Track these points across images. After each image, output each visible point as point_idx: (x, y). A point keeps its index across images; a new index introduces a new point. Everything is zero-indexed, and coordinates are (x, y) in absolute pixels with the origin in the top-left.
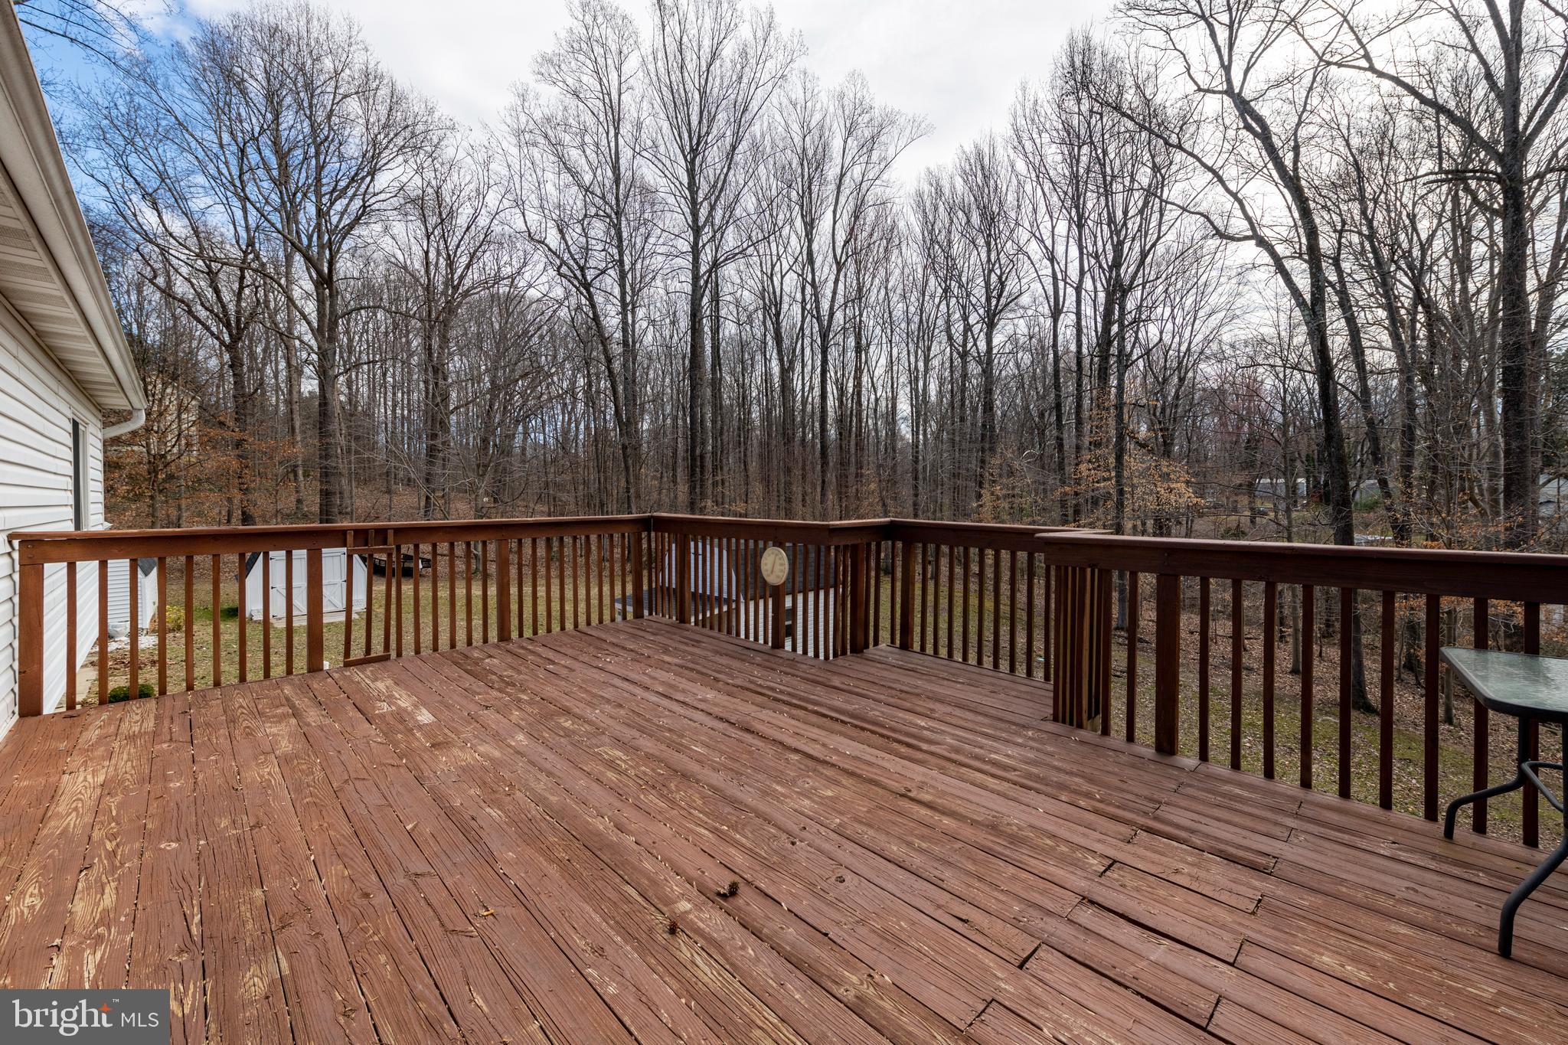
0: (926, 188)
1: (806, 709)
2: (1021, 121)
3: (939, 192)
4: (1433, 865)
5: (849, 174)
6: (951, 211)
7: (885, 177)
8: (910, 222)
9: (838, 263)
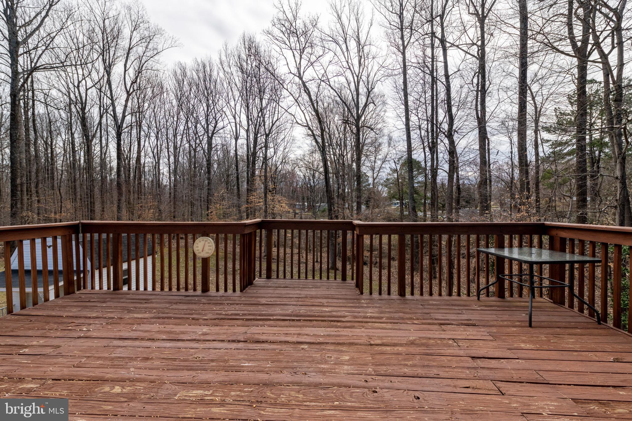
0: (179, 72)
1: (270, 320)
2: (224, 58)
3: (184, 74)
4: (487, 308)
5: (134, 49)
6: (190, 84)
7: (156, 57)
8: (170, 84)
9: (128, 92)
